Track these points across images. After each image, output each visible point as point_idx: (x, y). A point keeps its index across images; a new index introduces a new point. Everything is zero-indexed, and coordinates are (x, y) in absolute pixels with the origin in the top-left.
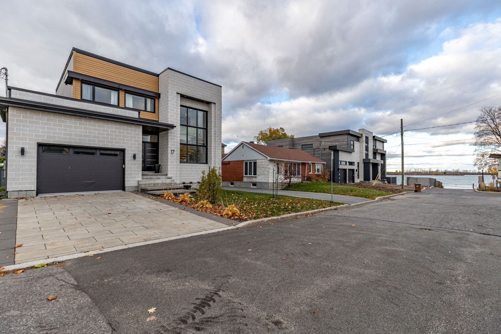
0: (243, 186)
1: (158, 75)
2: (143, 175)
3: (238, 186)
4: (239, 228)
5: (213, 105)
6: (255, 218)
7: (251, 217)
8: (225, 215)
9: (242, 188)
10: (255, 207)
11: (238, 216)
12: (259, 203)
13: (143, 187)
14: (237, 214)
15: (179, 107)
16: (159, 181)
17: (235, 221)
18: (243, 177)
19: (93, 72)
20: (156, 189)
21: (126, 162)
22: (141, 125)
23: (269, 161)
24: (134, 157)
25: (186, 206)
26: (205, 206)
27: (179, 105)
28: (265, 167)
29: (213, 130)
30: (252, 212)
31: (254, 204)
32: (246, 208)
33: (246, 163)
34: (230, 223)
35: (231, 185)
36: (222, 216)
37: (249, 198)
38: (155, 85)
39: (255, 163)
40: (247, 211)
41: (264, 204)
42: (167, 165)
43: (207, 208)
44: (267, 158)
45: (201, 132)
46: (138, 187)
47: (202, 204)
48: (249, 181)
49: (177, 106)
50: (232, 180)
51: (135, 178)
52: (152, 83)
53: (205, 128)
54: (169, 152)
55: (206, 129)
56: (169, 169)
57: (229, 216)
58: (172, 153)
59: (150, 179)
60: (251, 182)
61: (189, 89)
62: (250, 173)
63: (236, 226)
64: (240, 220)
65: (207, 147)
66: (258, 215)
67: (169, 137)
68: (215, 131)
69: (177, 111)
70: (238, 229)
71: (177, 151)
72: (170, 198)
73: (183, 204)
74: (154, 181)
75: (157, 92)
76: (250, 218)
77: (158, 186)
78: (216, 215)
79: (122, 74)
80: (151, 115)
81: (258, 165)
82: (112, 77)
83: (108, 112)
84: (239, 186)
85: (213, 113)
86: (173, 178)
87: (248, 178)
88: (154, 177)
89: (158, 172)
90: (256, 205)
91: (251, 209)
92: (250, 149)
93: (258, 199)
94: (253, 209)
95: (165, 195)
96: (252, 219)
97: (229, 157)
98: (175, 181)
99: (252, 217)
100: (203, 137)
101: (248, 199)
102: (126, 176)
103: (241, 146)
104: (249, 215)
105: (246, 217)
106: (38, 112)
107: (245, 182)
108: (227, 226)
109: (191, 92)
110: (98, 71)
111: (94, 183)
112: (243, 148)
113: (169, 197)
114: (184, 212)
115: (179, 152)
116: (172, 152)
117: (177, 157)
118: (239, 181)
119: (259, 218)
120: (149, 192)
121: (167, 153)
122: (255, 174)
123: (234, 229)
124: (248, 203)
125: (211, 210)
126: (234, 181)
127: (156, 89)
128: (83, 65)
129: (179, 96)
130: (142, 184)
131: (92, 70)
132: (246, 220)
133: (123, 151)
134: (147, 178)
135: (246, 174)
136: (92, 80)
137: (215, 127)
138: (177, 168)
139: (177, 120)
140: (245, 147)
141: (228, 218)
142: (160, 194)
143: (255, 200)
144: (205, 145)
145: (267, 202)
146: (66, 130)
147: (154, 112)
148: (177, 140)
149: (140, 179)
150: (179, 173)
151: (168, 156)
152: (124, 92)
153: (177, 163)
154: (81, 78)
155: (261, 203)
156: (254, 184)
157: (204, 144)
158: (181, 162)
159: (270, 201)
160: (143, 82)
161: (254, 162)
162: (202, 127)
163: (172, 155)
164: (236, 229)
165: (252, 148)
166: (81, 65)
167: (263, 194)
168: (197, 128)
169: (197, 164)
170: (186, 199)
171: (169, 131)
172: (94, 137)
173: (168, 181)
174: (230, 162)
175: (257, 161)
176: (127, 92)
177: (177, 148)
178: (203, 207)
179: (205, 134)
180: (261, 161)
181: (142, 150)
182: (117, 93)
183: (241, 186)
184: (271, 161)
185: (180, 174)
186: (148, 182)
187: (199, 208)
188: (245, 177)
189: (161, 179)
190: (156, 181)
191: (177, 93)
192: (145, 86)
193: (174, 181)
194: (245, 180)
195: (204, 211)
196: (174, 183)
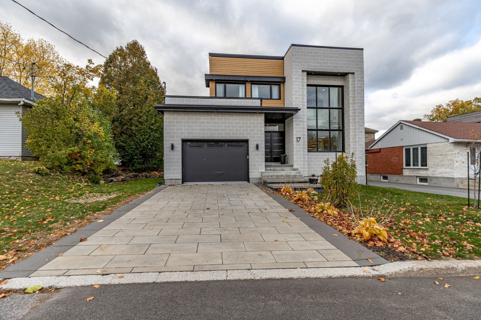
0: (403, 182)
1: (282, 58)
2: (266, 166)
3: (394, 181)
4: (383, 276)
5: (350, 76)
6: (427, 256)
7: (415, 250)
8: (355, 234)
9: (401, 184)
10: (427, 223)
11: (384, 242)
12: (436, 215)
13: (265, 179)
14: (382, 238)
15: (305, 87)
16: (284, 173)
17: (375, 255)
18: (403, 169)
19: (224, 71)
20: (276, 182)
21: (250, 153)
22: (263, 113)
23: (453, 145)
24: (257, 147)
25: (302, 207)
26: (325, 212)
27: (305, 85)
28: (444, 154)
29: (351, 108)
30: (419, 236)
31: (424, 217)
32: (405, 223)
33: (408, 151)
34: (364, 257)
35: (383, 179)
36: (350, 235)
37: (413, 202)
38: (279, 70)
39: (424, 150)
40: (406, 231)
41: (449, 219)
42: (292, 155)
43: (328, 215)
44: (448, 139)
45: (335, 113)
46: (260, 179)
47: (322, 207)
48: (413, 175)
49: (303, 86)
50: (385, 173)
51: (258, 169)
52: (277, 68)
53: (341, 107)
54: (295, 139)
55: (342, 109)
56: (295, 159)
57: (365, 238)
58: (298, 141)
59: (274, 170)
60: (417, 177)
61: (317, 63)
62: (416, 164)
63: (376, 268)
64: (389, 254)
65: (343, 131)
66: (436, 246)
67: (294, 123)
68: (354, 109)
69: (303, 92)
70: (379, 277)
71: (304, 138)
72: (288, 194)
73: (298, 204)
74: (278, 172)
75: (282, 76)
76: (414, 252)
77: (281, 178)
78: (340, 231)
79: (248, 66)
80: (276, 103)
81: (429, 151)
82: (240, 72)
83: (233, 104)
84: (397, 182)
85: (350, 86)
86: (300, 170)
87: (411, 170)
88: (278, 168)
89: (284, 163)
90: (428, 220)
91: (416, 227)
92: (415, 129)
93: (432, 206)
94: (420, 229)
95: (282, 190)
96: (420, 258)
97: (379, 143)
98: (302, 173)
99: (418, 250)
100: (339, 120)
101: (411, 204)
102: (250, 167)
103: (399, 127)
104: (410, 245)
105: (402, 249)
106: (181, 113)
107: (406, 176)
108: (355, 264)
109: (320, 65)
110: (228, 69)
111: (224, 173)
112: (402, 128)
113: (287, 192)
114: (292, 217)
115: (306, 140)
116: (298, 139)
117: (304, 145)
118: (396, 174)
119: (438, 258)
120: (269, 185)
121: (292, 142)
122: (424, 163)
123: (369, 277)
124: (411, 212)
125: (334, 220)
126: (387, 174)
127: (280, 73)
128: (217, 67)
129: (305, 74)
130: (264, 176)
131: (223, 69)
132: (402, 258)
133: (247, 141)
134: (270, 170)
135: (408, 164)
136: (223, 78)
137: (354, 103)
138: (304, 158)
139: (303, 102)
140: (404, 127)
141: (361, 242)
142: (278, 188)
143: (426, 207)
144: (341, 129)
145: (456, 215)
146: (200, 126)
147: (280, 99)
148: (303, 125)
149: (264, 171)
150: (306, 163)
151: (293, 144)
152: (250, 84)
153: (304, 152)
154: (214, 78)
155: (440, 215)
156: (424, 179)
157: (339, 127)
158: (309, 151)
159: (463, 214)
160: (267, 69)
161: (422, 148)
162: (337, 107)
163: (298, 143)
164: (373, 277)
165: (417, 127)
166: (215, 67)
167: (442, 197)
168: (329, 108)
169: (330, 153)
170: (304, 196)
171: (294, 116)
172: (221, 130)
173: (293, 173)
174: (381, 150)
175: (428, 146)
176: (253, 83)
177: (304, 135)
178: (322, 212)
179: (341, 116)
180: (436, 145)
181: (264, 139)
182: (244, 85)
183: (399, 182)
184: (455, 143)
185: (308, 165)
186: (271, 173)
187: (317, 213)
188: (405, 169)
189: (286, 170)
190: (279, 172)
191: (303, 71)
192: (269, 73)
193: (300, 173)
194: (406, 172)
195: (323, 220)
196: (299, 176)
